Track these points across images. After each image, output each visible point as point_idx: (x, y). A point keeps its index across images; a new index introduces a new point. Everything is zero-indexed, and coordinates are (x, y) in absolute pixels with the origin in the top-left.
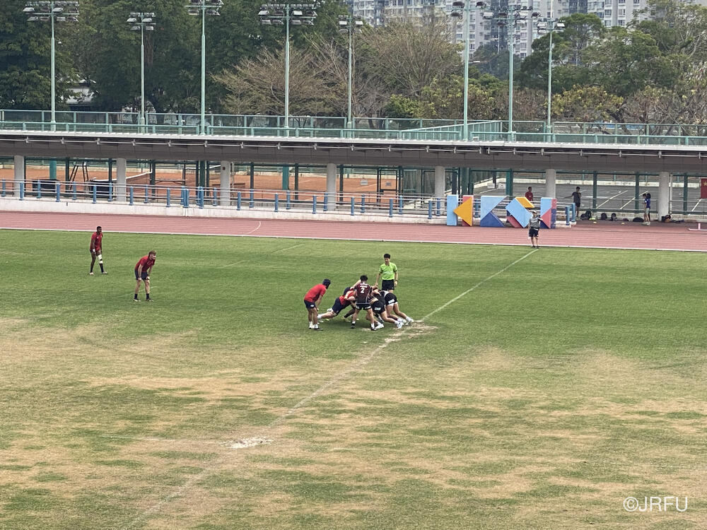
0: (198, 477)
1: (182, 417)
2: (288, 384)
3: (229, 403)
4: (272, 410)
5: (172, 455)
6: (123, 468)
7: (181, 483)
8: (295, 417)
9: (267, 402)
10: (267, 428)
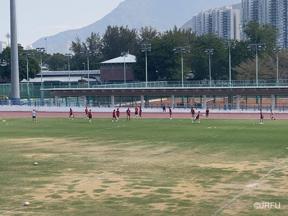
0: (238, 196)
1: (230, 177)
2: (264, 166)
3: (246, 172)
4: (260, 175)
5: (228, 189)
6: (213, 193)
7: (232, 198)
8: (268, 177)
9: (258, 172)
10: (259, 180)
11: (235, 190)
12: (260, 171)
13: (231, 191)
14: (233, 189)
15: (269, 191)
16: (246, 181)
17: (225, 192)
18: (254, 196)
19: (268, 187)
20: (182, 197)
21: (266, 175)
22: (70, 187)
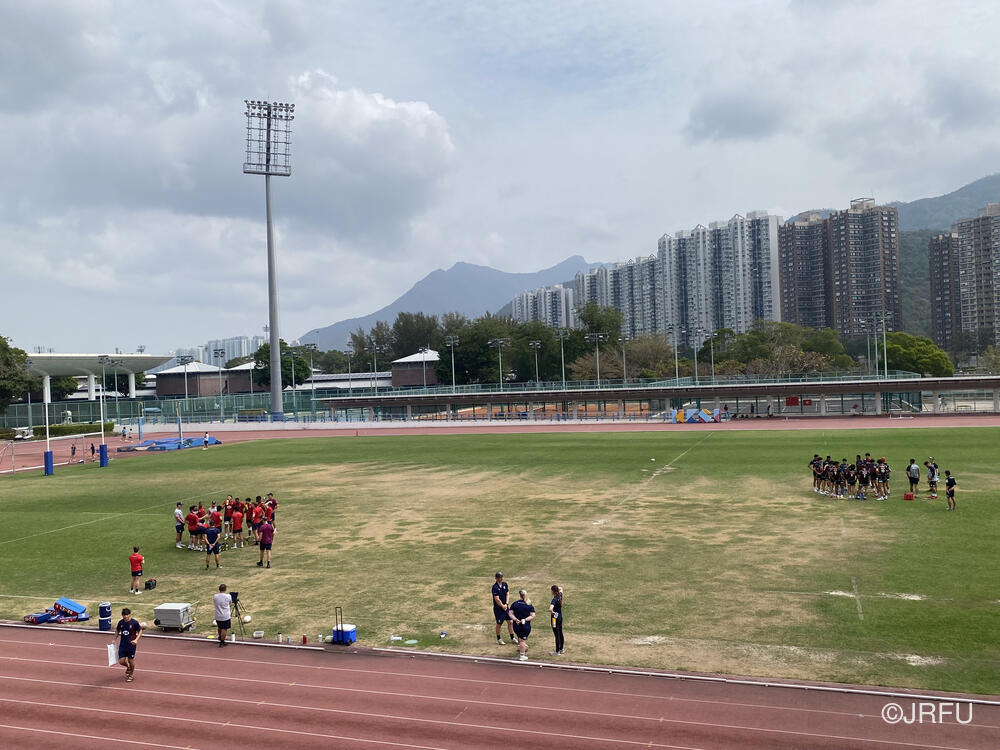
0: (580, 538)
1: (570, 511)
2: (614, 496)
3: (589, 504)
4: (608, 507)
5: (568, 528)
6: (548, 535)
7: (573, 540)
8: (619, 510)
9: (605, 504)
10: (607, 515)
11: (577, 528)
12: (609, 502)
13: (572, 531)
14: (574, 528)
15: (624, 530)
16: (591, 515)
17: (562, 533)
18: (603, 536)
19: (620, 524)
20: (507, 541)
21: (616, 508)
22: (354, 533)
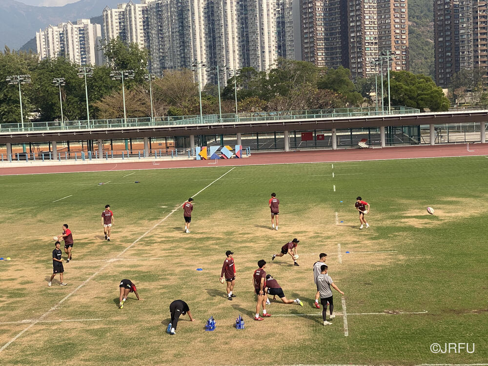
0: (93, 276)
1: (85, 251)
2: (131, 233)
4: (124, 244)
5: (80, 268)
7: (85, 279)
8: (135, 247)
9: (122, 241)
10: (123, 253)
11: (91, 267)
12: (126, 240)
13: (84, 271)
14: (87, 267)
15: (135, 266)
16: (106, 253)
18: (115, 273)
19: (135, 261)
20: (15, 285)
21: (133, 244)
